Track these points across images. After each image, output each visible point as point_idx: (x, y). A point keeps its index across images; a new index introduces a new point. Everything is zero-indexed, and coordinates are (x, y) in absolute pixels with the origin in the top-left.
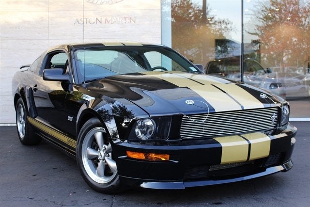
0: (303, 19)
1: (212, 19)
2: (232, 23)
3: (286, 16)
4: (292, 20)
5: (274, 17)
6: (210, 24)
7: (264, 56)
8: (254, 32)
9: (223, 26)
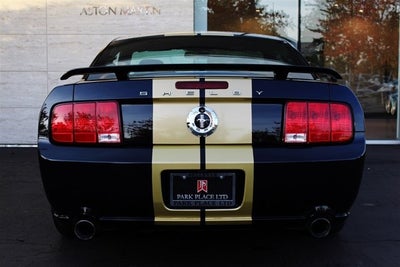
0: (380, 12)
1: (261, 10)
2: (288, 17)
3: (358, 9)
4: (366, 13)
5: (343, 9)
6: (260, 17)
7: (330, 59)
8: (316, 28)
9: (277, 20)
